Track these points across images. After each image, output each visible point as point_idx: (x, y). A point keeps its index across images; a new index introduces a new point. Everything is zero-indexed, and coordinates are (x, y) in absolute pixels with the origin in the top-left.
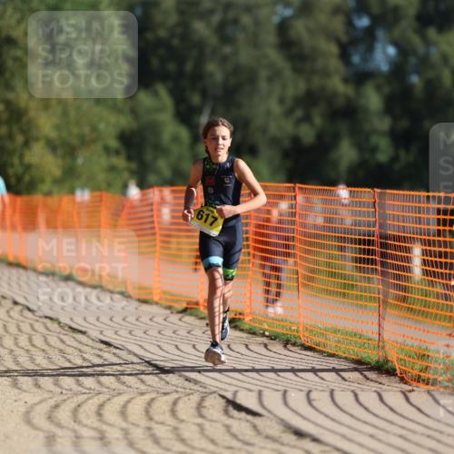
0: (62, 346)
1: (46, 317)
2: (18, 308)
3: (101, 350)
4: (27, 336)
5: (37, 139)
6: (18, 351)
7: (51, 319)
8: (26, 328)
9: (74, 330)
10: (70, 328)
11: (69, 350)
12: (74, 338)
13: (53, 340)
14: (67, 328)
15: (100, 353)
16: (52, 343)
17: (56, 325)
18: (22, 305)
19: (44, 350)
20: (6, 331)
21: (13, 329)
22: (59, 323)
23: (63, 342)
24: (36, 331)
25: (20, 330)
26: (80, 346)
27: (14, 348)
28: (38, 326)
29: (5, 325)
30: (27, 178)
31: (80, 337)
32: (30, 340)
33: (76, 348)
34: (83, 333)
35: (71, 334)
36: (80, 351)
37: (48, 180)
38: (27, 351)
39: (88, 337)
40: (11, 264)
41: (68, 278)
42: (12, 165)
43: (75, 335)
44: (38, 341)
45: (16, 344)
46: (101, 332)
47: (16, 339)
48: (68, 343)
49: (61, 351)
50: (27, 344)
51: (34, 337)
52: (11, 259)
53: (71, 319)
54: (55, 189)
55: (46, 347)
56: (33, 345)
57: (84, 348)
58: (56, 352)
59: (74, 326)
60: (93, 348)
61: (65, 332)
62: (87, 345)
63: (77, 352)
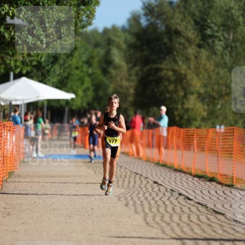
0: (209, 223)
1: (199, 203)
2: (182, 197)
3: (234, 225)
4: (187, 215)
5: (192, 93)
6: (182, 225)
7: (202, 205)
8: (186, 209)
9: (216, 212)
10: (214, 211)
11: (213, 225)
12: (216, 217)
13: (203, 218)
14: (211, 211)
15: (233, 227)
16: (203, 220)
17: (204, 209)
18: (184, 196)
19: (198, 225)
20: (175, 212)
21: (178, 210)
22: (207, 207)
23: (209, 219)
24: (193, 212)
25: (182, 211)
26: (220, 223)
27: (180, 222)
28: (194, 209)
29: (173, 208)
30: (186, 117)
31: (220, 217)
32: (189, 217)
33: (218, 224)
34: (223, 214)
35: (214, 215)
36: (221, 225)
37: (199, 119)
38: (188, 224)
39: (225, 217)
40: (176, 170)
41: (212, 180)
42: (177, 109)
43: (217, 215)
44: (194, 218)
45: (180, 220)
46: (234, 214)
47: (180, 217)
48: (213, 220)
49: (209, 225)
50: (187, 220)
51: (191, 216)
52: (176, 167)
53: (215, 205)
54: (203, 124)
55: (199, 222)
56: (191, 221)
57: (223, 224)
58: (206, 225)
59: (216, 210)
60: (228, 224)
61: (211, 214)
62: (225, 222)
63: (218, 226)
